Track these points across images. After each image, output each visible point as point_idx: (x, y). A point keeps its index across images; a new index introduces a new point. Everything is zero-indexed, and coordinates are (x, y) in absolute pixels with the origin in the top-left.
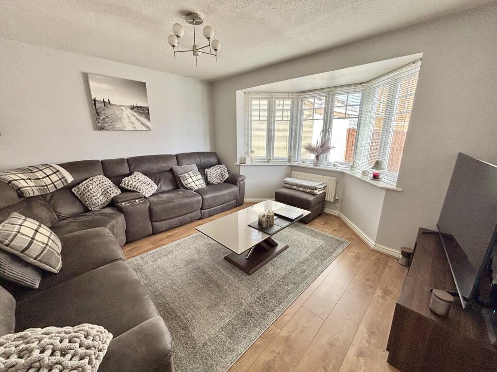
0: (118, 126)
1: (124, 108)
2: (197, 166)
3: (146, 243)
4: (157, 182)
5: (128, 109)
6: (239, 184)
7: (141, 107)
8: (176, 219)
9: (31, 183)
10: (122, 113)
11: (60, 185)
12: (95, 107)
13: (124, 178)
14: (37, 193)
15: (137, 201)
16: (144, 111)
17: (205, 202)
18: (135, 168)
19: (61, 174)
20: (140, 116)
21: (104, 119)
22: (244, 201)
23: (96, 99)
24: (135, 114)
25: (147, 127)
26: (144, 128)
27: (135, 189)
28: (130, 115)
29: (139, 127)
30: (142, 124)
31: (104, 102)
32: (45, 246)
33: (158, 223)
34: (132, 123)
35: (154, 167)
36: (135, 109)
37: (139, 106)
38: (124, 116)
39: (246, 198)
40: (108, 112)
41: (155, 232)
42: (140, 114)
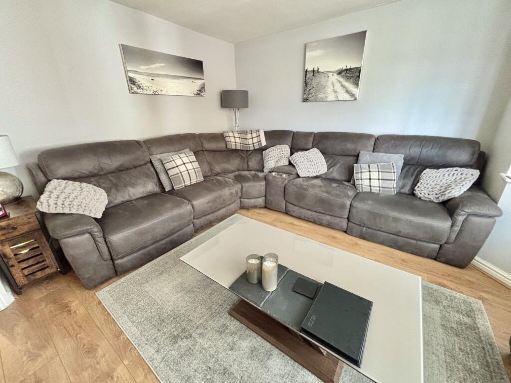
0: (321, 96)
1: (330, 75)
2: (404, 159)
4: (331, 166)
5: (335, 75)
7: (350, 69)
9: (238, 140)
10: (327, 81)
12: (306, 77)
15: (284, 175)
16: (352, 75)
18: (316, 144)
19: (260, 138)
20: (346, 81)
21: (310, 89)
23: (308, 70)
24: (341, 79)
25: (352, 95)
26: (347, 97)
28: (335, 81)
29: (343, 96)
30: (347, 91)
31: (314, 71)
34: (335, 92)
35: (338, 147)
36: (343, 74)
37: (348, 68)
38: (330, 84)
40: (314, 82)
41: (287, 213)
42: (348, 78)
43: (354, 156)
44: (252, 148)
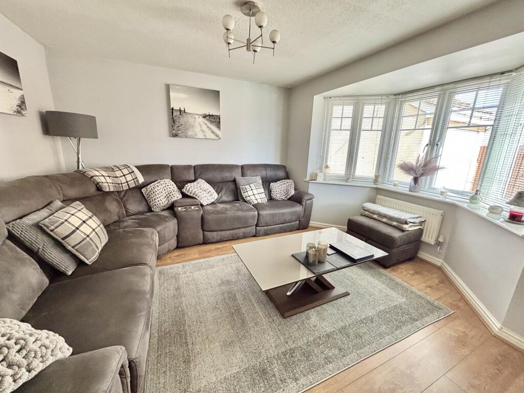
0: (190, 133)
1: (197, 117)
2: (262, 179)
3: (194, 252)
4: (219, 191)
5: (201, 117)
6: (304, 203)
7: (212, 116)
8: (228, 232)
9: (109, 180)
10: (194, 121)
11: (132, 185)
12: (173, 115)
13: (187, 184)
14: (112, 189)
15: (193, 207)
16: (215, 120)
17: (261, 218)
18: (200, 175)
19: (135, 175)
20: (211, 124)
21: (178, 126)
22: (310, 224)
23: (174, 108)
24: (207, 122)
25: (217, 136)
26: (213, 136)
27: (194, 196)
28: (202, 123)
29: (210, 135)
30: (213, 132)
31: (180, 110)
32: (85, 237)
33: (209, 233)
34: (203, 131)
35: (218, 176)
36: (207, 118)
37: (211, 114)
38: (197, 124)
39: (312, 221)
40: (183, 120)
41: (205, 242)
42: (211, 122)
43: (231, 181)
44: (125, 187)
